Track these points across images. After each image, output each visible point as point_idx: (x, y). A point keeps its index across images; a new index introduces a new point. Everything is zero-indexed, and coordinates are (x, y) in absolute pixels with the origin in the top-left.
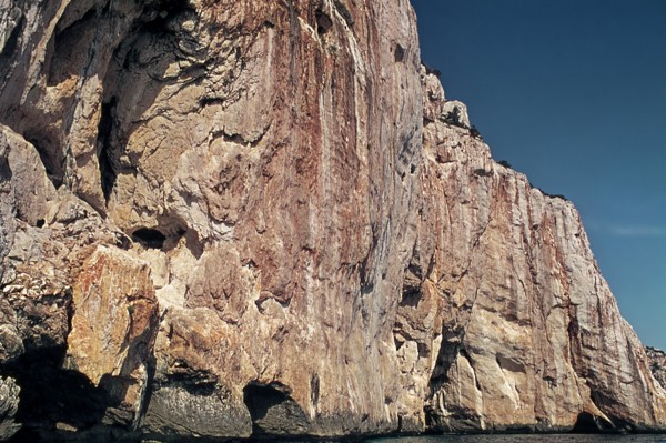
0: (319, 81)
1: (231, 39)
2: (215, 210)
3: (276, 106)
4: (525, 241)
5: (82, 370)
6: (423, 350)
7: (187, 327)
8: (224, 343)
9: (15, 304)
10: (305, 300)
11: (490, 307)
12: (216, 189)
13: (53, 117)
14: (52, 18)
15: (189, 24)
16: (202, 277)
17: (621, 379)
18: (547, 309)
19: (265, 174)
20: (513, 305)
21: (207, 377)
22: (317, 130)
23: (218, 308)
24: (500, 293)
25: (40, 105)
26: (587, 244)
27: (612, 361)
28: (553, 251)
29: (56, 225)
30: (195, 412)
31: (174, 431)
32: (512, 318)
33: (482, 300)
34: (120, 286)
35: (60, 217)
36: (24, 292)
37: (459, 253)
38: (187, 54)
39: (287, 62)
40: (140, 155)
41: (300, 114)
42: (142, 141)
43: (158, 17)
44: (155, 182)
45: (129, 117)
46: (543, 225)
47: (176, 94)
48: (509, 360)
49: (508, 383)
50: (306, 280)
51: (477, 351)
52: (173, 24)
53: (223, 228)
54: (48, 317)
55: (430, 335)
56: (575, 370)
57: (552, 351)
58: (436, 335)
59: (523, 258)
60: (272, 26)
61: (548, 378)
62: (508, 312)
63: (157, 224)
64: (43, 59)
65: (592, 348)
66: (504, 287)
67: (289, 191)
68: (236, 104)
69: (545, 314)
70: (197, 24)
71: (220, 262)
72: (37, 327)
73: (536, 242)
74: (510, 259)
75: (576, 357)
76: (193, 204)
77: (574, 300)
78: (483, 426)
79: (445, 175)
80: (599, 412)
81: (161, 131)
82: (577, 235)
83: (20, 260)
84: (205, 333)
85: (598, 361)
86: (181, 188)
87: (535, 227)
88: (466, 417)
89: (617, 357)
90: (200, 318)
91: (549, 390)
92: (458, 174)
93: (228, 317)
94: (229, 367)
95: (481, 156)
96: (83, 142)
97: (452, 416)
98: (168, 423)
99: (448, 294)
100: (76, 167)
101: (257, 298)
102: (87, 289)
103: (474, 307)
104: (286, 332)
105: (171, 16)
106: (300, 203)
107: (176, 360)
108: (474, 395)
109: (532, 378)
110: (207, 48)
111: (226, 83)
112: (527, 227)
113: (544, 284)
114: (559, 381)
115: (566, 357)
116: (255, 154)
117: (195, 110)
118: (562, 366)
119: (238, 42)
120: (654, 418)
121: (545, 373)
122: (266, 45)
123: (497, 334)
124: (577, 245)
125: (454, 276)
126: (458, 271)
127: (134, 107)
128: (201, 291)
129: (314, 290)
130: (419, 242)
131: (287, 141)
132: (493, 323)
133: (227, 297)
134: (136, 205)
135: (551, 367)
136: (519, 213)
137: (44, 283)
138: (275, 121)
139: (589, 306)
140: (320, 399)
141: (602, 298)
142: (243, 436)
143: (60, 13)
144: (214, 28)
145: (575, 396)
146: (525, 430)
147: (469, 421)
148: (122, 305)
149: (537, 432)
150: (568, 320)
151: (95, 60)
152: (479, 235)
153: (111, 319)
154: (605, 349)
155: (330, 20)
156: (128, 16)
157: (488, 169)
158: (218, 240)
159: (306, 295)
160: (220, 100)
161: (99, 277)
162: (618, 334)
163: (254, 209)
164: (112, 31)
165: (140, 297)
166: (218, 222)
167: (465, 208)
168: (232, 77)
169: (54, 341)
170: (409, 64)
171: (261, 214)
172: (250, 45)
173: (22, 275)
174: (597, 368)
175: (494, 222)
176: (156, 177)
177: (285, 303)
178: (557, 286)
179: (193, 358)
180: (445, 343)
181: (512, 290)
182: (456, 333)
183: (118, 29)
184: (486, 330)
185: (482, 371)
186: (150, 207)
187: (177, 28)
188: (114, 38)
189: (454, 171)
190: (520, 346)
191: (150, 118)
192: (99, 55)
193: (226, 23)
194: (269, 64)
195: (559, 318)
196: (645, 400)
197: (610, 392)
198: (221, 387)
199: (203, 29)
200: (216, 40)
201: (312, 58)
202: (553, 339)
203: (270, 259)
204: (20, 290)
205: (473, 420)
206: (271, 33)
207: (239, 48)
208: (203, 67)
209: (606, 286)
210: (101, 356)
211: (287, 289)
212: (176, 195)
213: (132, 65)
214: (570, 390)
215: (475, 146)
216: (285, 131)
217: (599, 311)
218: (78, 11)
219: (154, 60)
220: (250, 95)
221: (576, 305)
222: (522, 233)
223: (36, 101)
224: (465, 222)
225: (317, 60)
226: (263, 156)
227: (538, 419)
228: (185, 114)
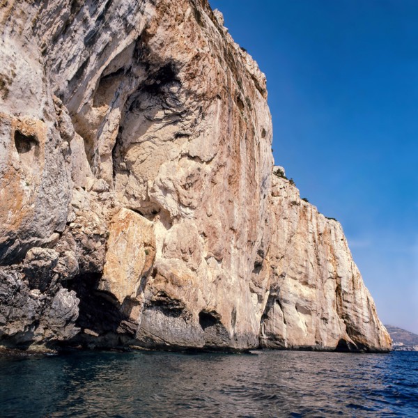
0: (241, 134)
1: (198, 101)
2: (183, 199)
3: (221, 143)
4: (315, 241)
5: (113, 291)
6: (260, 299)
7: (167, 270)
8: (190, 282)
9: (77, 236)
10: (230, 260)
11: (294, 276)
12: (184, 187)
13: (94, 126)
14: (102, 65)
15: (174, 89)
16: (175, 239)
17: (363, 320)
18: (325, 279)
19: (213, 182)
20: (306, 276)
21: (178, 305)
22: (239, 161)
23: (185, 260)
24: (300, 269)
25: (87, 116)
26: (347, 245)
27: (359, 310)
28: (329, 247)
29: (92, 192)
30: (168, 328)
31: (152, 340)
32: (306, 283)
33: (290, 273)
34: (141, 235)
35: (95, 187)
36: (83, 229)
37: (281, 246)
38: (171, 107)
39: (227, 120)
40: (133, 163)
41: (232, 150)
42: (136, 155)
43: (155, 83)
44: (142, 180)
45: (130, 139)
46: (324, 233)
47: (160, 129)
48: (302, 307)
49: (301, 320)
50: (230, 248)
51: (285, 301)
52: (165, 89)
53: (188, 210)
54: (95, 250)
55: (264, 290)
56: (338, 314)
57: (326, 303)
58: (267, 290)
59: (313, 251)
60: (220, 98)
61: (324, 319)
62: (304, 280)
63: (140, 206)
64: (94, 88)
65: (348, 302)
66: (302, 266)
67: (225, 193)
68: (197, 139)
69: (323, 282)
70: (179, 89)
71: (187, 231)
72: (87, 256)
73: (321, 242)
74: (306, 251)
75: (339, 307)
76: (168, 194)
77: (340, 275)
78: (286, 345)
79: (276, 203)
80: (349, 340)
81: (148, 150)
82: (342, 240)
83: (78, 208)
84: (179, 275)
85: (352, 309)
86: (161, 184)
87: (320, 234)
88: (276, 340)
89: (361, 307)
90: (175, 265)
91: (324, 326)
92: (282, 203)
93: (191, 266)
94: (192, 299)
95: (294, 194)
96: (106, 147)
97: (269, 339)
98: (149, 334)
99: (273, 268)
100: (100, 162)
101: (206, 256)
102: (117, 235)
103: (286, 276)
104: (220, 279)
105: (163, 83)
106: (230, 201)
107: (159, 292)
108: (282, 327)
109: (315, 318)
110: (183, 104)
111: (192, 126)
112: (316, 234)
113: (323, 265)
114: (330, 320)
115: (334, 306)
116: (208, 168)
117: (171, 140)
118: (331, 312)
119: (201, 104)
120: (379, 343)
121: (322, 315)
122: (217, 108)
123: (297, 292)
124: (342, 245)
125: (277, 258)
126: (280, 256)
127: (133, 134)
128: (174, 248)
129: (235, 255)
130: (264, 238)
131: (225, 164)
132: (295, 286)
133: (191, 253)
134: (127, 193)
135: (326, 312)
136: (312, 226)
137: (95, 225)
138: (220, 151)
139: (348, 278)
140: (236, 324)
141: (355, 274)
142: (198, 346)
143: (107, 63)
144: (189, 93)
145: (337, 329)
146: (309, 349)
147: (278, 342)
148: (141, 248)
149: (316, 350)
150: (336, 286)
151: (119, 99)
152: (291, 236)
153: (134, 257)
154: (355, 303)
155: (243, 104)
156: (140, 78)
157: (298, 201)
158: (184, 217)
159: (230, 257)
160: (187, 136)
161: (127, 227)
162: (363, 294)
163: (206, 201)
164: (130, 84)
165: (150, 245)
166: (185, 206)
167: (285, 222)
168: (196, 123)
169: (97, 268)
170: (268, 140)
171: (210, 205)
172: (208, 107)
173: (81, 217)
174: (351, 313)
175: (299, 231)
176: (142, 177)
177: (220, 261)
178: (331, 267)
179: (171, 290)
180: (270, 296)
181: (306, 268)
182: (276, 291)
183: (134, 84)
184: (292, 289)
185: (287, 313)
186: (136, 195)
187: (166, 90)
188: (131, 89)
189: (281, 201)
190: (309, 300)
191: (142, 142)
192: (121, 96)
193: (196, 91)
194: (217, 119)
195: (331, 285)
196: (375, 332)
197: (357, 328)
198: (186, 312)
199: (183, 92)
200: (189, 100)
201: (238, 121)
202: (327, 296)
203: (214, 233)
204: (80, 228)
205: (281, 342)
206: (219, 102)
207: (201, 107)
208: (179, 115)
209: (356, 268)
210: (125, 283)
211: (222, 253)
212: (157, 188)
213: (135, 109)
214: (335, 326)
215: (292, 189)
216: (225, 159)
217: (353, 281)
218: (115, 67)
219: (149, 108)
220: (206, 135)
221: (340, 277)
222: (313, 237)
223: (85, 114)
224: (285, 229)
225: (240, 122)
226: (213, 171)
227: (317, 342)
228: (165, 141)
